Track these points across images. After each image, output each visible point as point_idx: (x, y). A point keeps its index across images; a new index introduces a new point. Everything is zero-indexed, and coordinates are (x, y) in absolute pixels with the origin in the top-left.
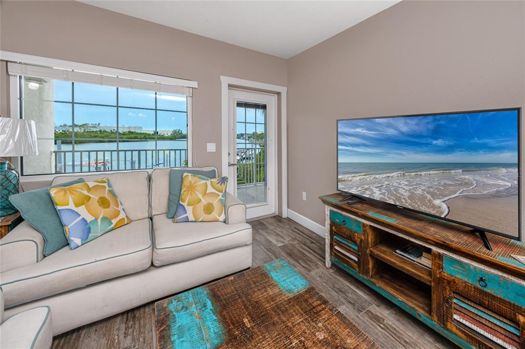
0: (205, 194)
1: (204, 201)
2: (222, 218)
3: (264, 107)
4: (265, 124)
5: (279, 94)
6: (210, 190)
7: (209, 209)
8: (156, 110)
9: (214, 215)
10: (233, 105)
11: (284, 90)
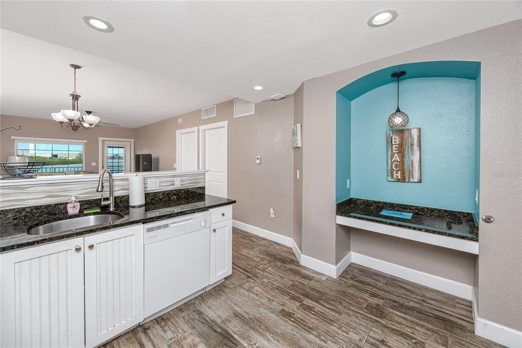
3: (123, 148)
8: (68, 151)
10: (106, 147)
11: (132, 140)
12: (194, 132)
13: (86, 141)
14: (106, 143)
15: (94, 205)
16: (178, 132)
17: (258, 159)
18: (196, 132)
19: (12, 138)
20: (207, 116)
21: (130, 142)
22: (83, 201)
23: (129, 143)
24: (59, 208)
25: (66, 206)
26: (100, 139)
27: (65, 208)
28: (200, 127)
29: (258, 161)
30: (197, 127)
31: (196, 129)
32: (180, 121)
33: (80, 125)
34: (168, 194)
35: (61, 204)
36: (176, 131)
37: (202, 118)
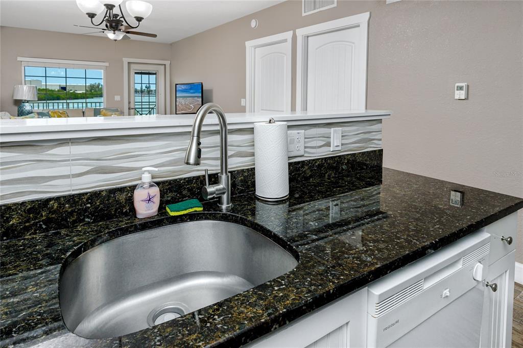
3: (155, 74)
4: (156, 84)
10: (132, 73)
11: (167, 63)
12: (285, 41)
13: (107, 64)
14: (133, 66)
15: (185, 192)
16: (249, 44)
17: (461, 88)
18: (290, 41)
19: (19, 59)
20: (314, 9)
21: (165, 65)
22: (164, 182)
23: (163, 67)
24: (118, 202)
25: (132, 196)
26: (126, 60)
27: (130, 201)
28: (298, 31)
29: (461, 94)
30: (291, 33)
31: (288, 35)
32: (253, 24)
33: (122, 19)
34: (320, 166)
35: (121, 190)
36: (246, 42)
37: (304, 14)
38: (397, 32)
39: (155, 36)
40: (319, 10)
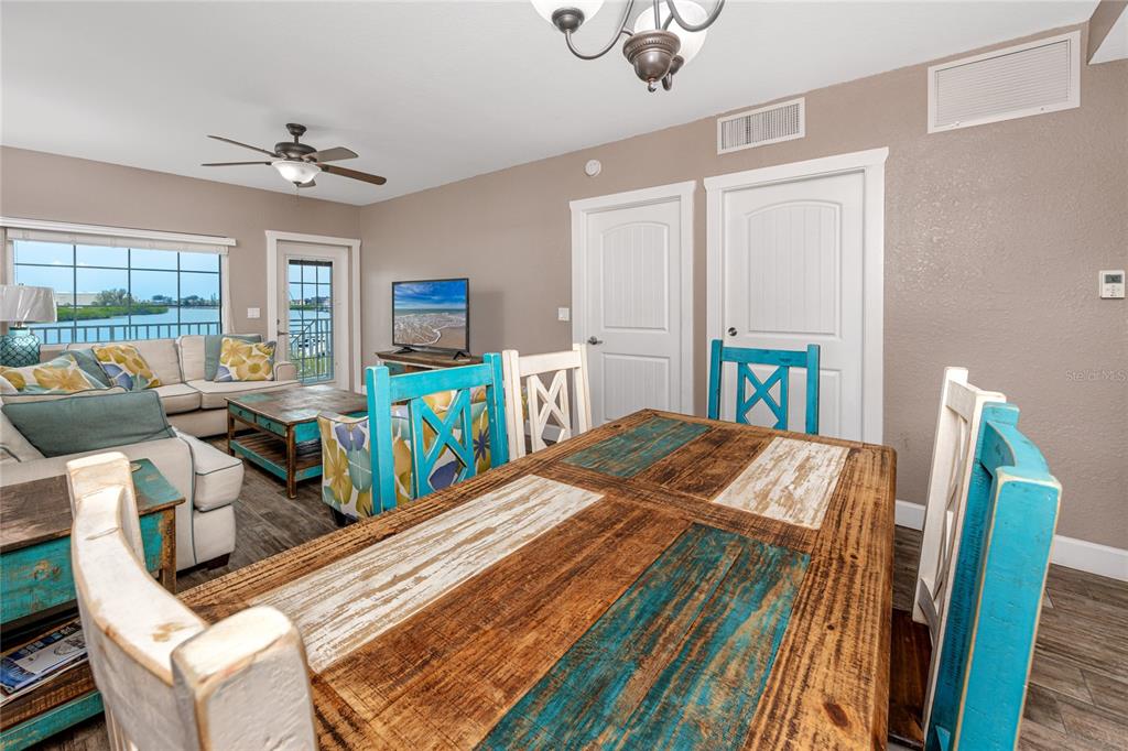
0: (249, 356)
1: (249, 362)
2: (269, 377)
3: (330, 264)
4: (331, 284)
5: (349, 247)
6: (255, 352)
7: (254, 369)
8: (179, 271)
9: (261, 373)
10: (283, 261)
11: (356, 244)
13: (232, 242)
16: (579, 206)
18: (689, 198)
20: (749, 142)
23: (345, 252)
26: (271, 237)
28: (709, 181)
29: (1116, 290)
30: (692, 185)
32: (593, 167)
36: (571, 203)
37: (720, 151)
38: (955, 183)
39: (380, 181)
40: (756, 145)
